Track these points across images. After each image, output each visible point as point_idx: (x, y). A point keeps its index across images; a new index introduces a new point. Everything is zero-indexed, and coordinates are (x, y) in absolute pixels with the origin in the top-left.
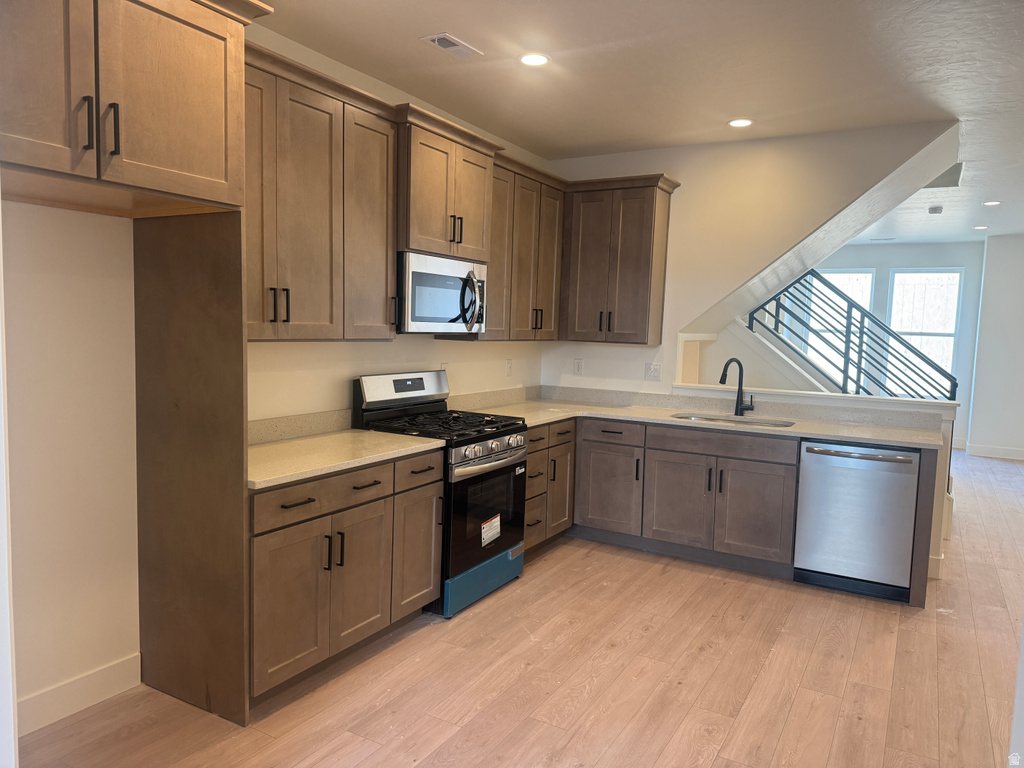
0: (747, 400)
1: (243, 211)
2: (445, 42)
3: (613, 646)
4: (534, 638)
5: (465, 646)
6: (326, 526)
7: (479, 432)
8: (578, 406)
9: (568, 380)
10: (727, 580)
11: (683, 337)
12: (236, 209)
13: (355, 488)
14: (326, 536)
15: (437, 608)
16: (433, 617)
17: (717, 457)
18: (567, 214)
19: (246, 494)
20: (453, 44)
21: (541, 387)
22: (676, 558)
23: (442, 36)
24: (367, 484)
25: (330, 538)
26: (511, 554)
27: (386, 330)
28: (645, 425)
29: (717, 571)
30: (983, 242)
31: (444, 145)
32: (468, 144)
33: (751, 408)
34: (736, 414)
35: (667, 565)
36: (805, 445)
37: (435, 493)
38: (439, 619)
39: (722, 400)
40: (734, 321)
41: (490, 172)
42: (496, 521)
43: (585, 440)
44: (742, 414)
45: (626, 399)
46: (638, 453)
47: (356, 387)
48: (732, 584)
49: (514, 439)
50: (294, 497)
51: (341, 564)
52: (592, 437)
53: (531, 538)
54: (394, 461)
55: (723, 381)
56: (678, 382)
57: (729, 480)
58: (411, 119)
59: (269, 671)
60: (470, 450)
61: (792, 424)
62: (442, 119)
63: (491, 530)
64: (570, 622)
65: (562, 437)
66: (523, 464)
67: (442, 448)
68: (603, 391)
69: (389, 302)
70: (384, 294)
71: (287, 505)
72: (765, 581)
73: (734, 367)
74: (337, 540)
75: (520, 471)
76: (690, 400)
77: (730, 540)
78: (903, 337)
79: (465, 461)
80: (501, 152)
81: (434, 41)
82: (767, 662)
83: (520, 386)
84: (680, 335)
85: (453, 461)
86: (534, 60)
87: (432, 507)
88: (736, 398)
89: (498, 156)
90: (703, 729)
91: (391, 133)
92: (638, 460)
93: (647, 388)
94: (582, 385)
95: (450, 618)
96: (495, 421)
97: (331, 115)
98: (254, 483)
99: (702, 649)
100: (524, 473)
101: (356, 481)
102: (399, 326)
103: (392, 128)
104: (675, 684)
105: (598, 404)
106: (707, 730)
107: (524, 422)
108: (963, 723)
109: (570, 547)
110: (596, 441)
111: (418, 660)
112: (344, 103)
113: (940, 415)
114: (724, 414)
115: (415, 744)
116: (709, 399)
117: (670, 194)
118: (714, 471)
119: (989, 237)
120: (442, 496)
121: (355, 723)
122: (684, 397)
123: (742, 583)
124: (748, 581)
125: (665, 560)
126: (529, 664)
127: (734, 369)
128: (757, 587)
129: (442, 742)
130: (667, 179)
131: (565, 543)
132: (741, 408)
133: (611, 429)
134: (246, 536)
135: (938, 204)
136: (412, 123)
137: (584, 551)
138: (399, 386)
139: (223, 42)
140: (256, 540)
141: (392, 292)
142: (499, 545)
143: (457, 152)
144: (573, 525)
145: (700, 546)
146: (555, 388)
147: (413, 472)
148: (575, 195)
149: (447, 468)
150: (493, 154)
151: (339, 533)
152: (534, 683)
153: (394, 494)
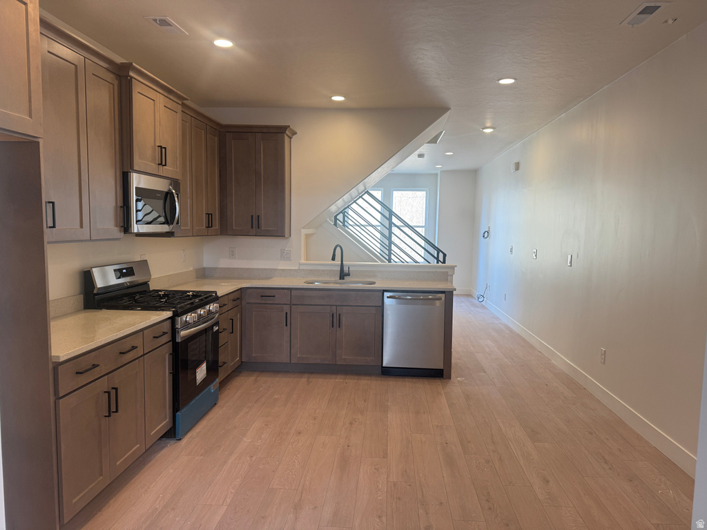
0: (346, 269)
1: (41, 141)
2: (164, 23)
3: (299, 433)
4: (247, 440)
5: (202, 455)
6: (104, 384)
7: (192, 303)
8: (241, 281)
9: (225, 263)
10: (347, 381)
11: (304, 232)
12: (36, 140)
13: (121, 353)
14: (105, 392)
15: (172, 434)
16: (167, 441)
17: (336, 306)
18: (222, 146)
19: (51, 366)
20: (169, 24)
21: (204, 269)
22: (312, 373)
23: (161, 18)
24: (127, 349)
25: (109, 393)
26: (213, 387)
27: (116, 232)
28: (290, 289)
29: (339, 376)
30: (437, 174)
31: (152, 94)
32: (166, 94)
33: (348, 275)
34: (340, 279)
35: (309, 378)
36: (386, 294)
37: (166, 352)
38: (172, 442)
39: (330, 271)
40: (326, 221)
41: (179, 115)
42: (204, 366)
43: (248, 303)
44: (343, 279)
45: (270, 273)
46: (286, 309)
47: (87, 277)
48: (351, 382)
49: (213, 307)
50: (84, 364)
51: (117, 411)
52: (252, 301)
53: (222, 374)
54: (142, 330)
55: (333, 259)
56: (303, 261)
57: (344, 319)
58: (131, 74)
59: (74, 501)
60: (189, 317)
61: (374, 283)
62: (153, 76)
63: (201, 373)
64: (266, 425)
65: (235, 302)
66: (217, 324)
67: (169, 318)
68: (253, 269)
69: (119, 209)
70: (114, 205)
71: (81, 371)
72: (368, 378)
73: (338, 249)
74: (113, 392)
75: (216, 328)
76: (311, 272)
77: (346, 357)
78: (415, 228)
79: (187, 325)
80: (185, 102)
81: (155, 20)
82: (389, 424)
83: (191, 269)
84: (303, 230)
85: (178, 326)
86: (223, 43)
87: (165, 361)
88: (339, 269)
89: (183, 105)
90: (373, 468)
91: (116, 83)
92: (286, 313)
93: (282, 265)
94: (236, 266)
95: (180, 439)
96: (197, 295)
97: (76, 66)
98: (58, 357)
99: (351, 423)
100: (218, 330)
101: (121, 348)
102: (126, 227)
103: (116, 79)
104: (346, 447)
105: (249, 278)
106: (376, 469)
107: (216, 294)
108: (492, 434)
109: (242, 378)
110: (257, 303)
111: (171, 471)
112: (85, 57)
113: (447, 272)
114: (333, 279)
115: (201, 525)
116: (323, 271)
117: (291, 138)
118: (335, 315)
119: (441, 171)
120: (171, 352)
121: (147, 524)
122: (307, 270)
123: (355, 381)
124: (358, 379)
125: (306, 375)
126: (252, 457)
127: (338, 251)
128: (364, 382)
129: (219, 518)
130: (291, 129)
131: (238, 376)
132: (343, 275)
133: (267, 294)
134: (52, 399)
135: (422, 153)
136: (132, 77)
137: (252, 379)
138: (120, 273)
139: (24, 6)
140: (61, 401)
141: (120, 203)
142: (207, 382)
143: (161, 100)
144: (242, 362)
145: (327, 362)
146: (216, 269)
147: (154, 337)
148: (227, 134)
149: (174, 331)
150: (180, 103)
151: (113, 388)
152: (261, 467)
153: (144, 355)
